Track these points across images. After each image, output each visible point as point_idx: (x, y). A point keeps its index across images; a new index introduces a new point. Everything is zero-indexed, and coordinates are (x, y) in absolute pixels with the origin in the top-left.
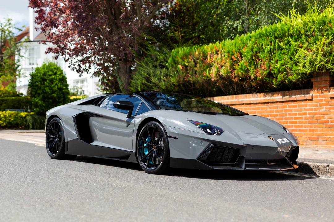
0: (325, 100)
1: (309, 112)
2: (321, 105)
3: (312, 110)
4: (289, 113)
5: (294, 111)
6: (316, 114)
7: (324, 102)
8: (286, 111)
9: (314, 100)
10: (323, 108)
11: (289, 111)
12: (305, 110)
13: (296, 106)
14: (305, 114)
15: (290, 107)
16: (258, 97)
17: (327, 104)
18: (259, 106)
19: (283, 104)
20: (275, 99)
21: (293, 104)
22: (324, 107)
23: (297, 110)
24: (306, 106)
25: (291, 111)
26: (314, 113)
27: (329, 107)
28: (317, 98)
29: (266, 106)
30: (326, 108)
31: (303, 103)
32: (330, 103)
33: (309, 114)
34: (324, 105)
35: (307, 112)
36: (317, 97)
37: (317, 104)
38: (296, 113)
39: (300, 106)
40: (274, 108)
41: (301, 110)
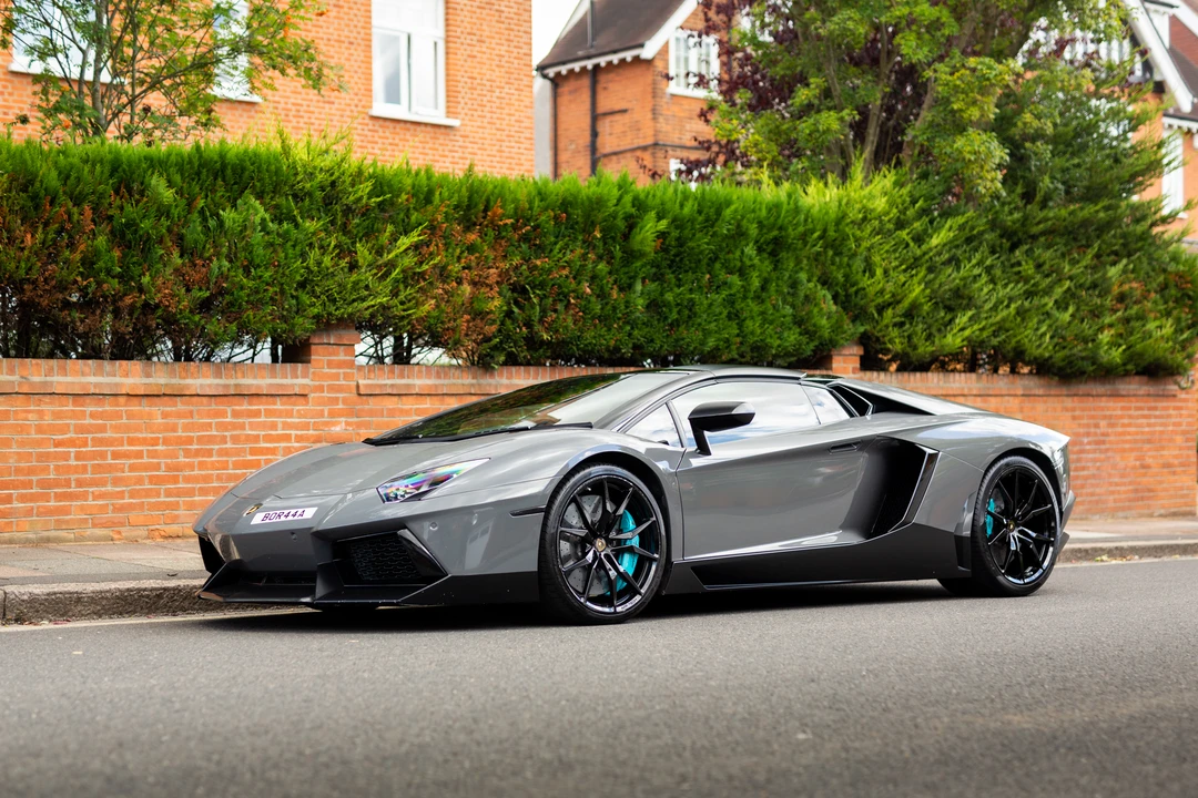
0: (345, 401)
1: (299, 433)
2: (332, 414)
3: (306, 426)
4: (235, 433)
5: (251, 429)
6: (318, 440)
7: (341, 406)
8: (222, 426)
9: (313, 398)
10: (340, 423)
11: (235, 426)
12: (286, 426)
13: (257, 414)
14: (287, 438)
15: (236, 414)
16: (115, 376)
17: (351, 413)
18: (117, 405)
19: (214, 406)
20: (188, 386)
21: (245, 406)
22: (343, 419)
23: (263, 426)
24: (289, 414)
25: (242, 427)
26: (312, 435)
27: (355, 420)
28: (323, 392)
29: (147, 409)
30: (347, 424)
31: (278, 406)
32: (359, 410)
33: (299, 439)
34: (340, 414)
35: (293, 432)
36: (320, 389)
37: (322, 411)
38: (258, 436)
39: (269, 413)
40: (180, 415)
41: (274, 426)
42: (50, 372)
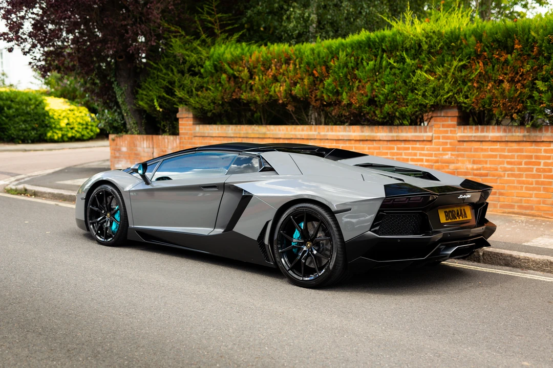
0: (451, 144)
1: (427, 158)
2: (444, 150)
3: (431, 155)
4: (398, 157)
5: (405, 155)
6: (437, 162)
7: (448, 146)
8: (393, 154)
9: (435, 142)
10: (447, 154)
11: (397, 154)
12: (421, 155)
13: (408, 149)
14: (422, 160)
15: (398, 149)
16: (350, 132)
17: (453, 150)
18: (351, 144)
19: (389, 145)
20: (377, 136)
21: (403, 145)
22: (449, 153)
23: (410, 154)
24: (423, 149)
25: (401, 154)
26: (434, 160)
27: (456, 153)
28: (440, 139)
29: (362, 145)
30: (452, 155)
31: (418, 145)
32: (458, 148)
33: (427, 161)
34: (448, 150)
35: (424, 158)
36: (438, 138)
37: (439, 148)
38: (408, 159)
39: (413, 149)
40: (375, 148)
41: (415, 155)
42: (328, 131)
